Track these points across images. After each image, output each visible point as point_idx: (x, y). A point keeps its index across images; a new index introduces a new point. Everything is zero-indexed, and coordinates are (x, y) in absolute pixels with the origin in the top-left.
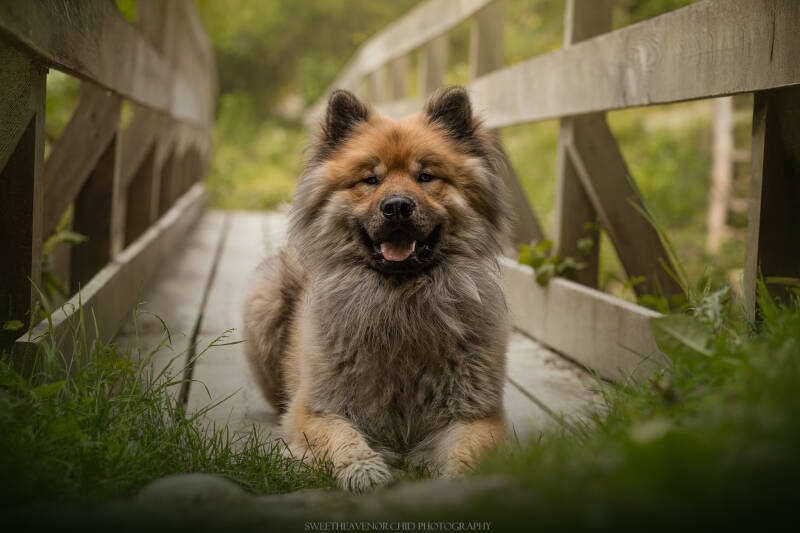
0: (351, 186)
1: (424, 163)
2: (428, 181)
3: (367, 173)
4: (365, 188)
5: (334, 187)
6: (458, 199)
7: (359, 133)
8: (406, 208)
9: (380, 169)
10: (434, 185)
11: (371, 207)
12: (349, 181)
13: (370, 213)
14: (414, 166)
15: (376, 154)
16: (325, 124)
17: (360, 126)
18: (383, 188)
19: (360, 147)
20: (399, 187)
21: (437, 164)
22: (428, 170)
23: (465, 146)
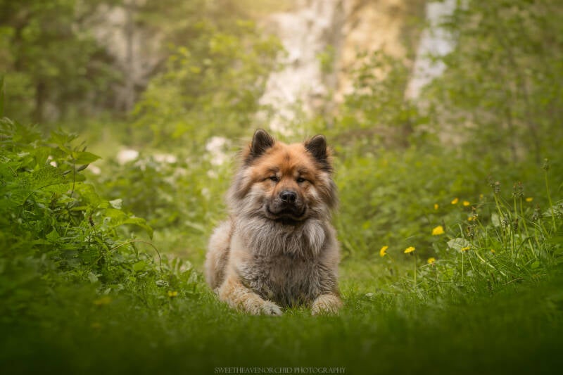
0: (263, 180)
1: (301, 173)
2: (302, 182)
3: (272, 175)
4: (270, 182)
5: (255, 180)
6: (313, 192)
7: (269, 154)
8: (293, 197)
9: (279, 174)
10: (304, 184)
11: (273, 193)
12: (263, 177)
13: (273, 198)
14: (296, 174)
15: (278, 166)
16: (251, 145)
17: (269, 150)
18: (280, 185)
19: (269, 161)
20: (289, 185)
21: (307, 173)
22: (303, 176)
23: (321, 165)
